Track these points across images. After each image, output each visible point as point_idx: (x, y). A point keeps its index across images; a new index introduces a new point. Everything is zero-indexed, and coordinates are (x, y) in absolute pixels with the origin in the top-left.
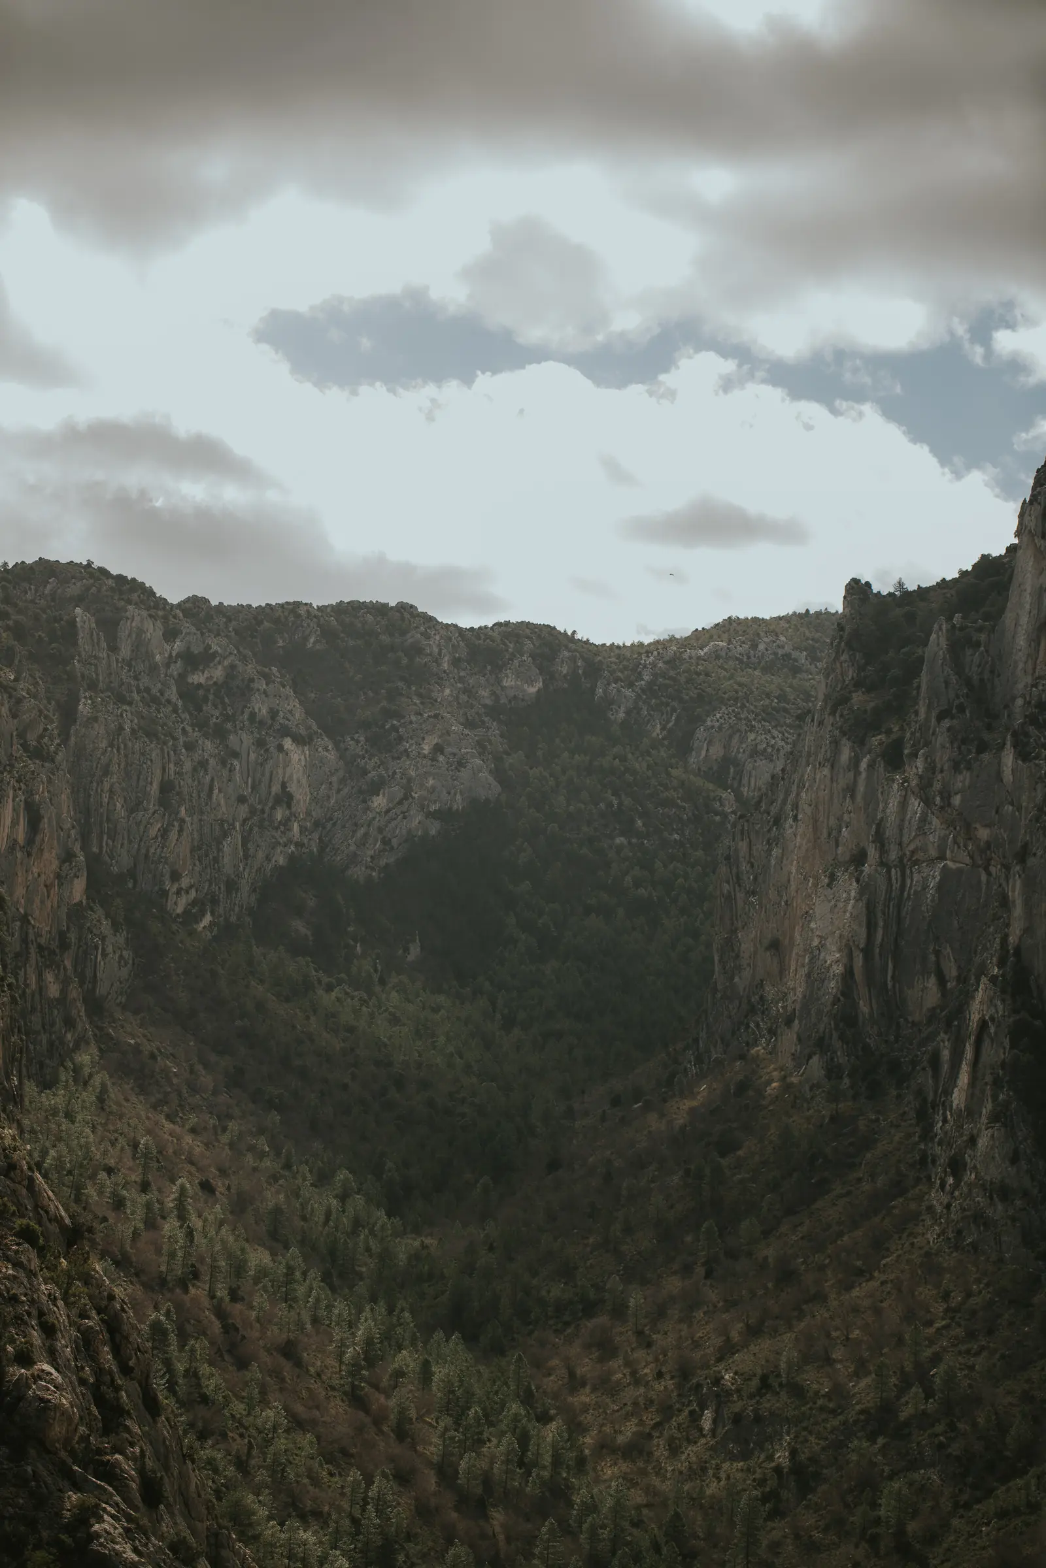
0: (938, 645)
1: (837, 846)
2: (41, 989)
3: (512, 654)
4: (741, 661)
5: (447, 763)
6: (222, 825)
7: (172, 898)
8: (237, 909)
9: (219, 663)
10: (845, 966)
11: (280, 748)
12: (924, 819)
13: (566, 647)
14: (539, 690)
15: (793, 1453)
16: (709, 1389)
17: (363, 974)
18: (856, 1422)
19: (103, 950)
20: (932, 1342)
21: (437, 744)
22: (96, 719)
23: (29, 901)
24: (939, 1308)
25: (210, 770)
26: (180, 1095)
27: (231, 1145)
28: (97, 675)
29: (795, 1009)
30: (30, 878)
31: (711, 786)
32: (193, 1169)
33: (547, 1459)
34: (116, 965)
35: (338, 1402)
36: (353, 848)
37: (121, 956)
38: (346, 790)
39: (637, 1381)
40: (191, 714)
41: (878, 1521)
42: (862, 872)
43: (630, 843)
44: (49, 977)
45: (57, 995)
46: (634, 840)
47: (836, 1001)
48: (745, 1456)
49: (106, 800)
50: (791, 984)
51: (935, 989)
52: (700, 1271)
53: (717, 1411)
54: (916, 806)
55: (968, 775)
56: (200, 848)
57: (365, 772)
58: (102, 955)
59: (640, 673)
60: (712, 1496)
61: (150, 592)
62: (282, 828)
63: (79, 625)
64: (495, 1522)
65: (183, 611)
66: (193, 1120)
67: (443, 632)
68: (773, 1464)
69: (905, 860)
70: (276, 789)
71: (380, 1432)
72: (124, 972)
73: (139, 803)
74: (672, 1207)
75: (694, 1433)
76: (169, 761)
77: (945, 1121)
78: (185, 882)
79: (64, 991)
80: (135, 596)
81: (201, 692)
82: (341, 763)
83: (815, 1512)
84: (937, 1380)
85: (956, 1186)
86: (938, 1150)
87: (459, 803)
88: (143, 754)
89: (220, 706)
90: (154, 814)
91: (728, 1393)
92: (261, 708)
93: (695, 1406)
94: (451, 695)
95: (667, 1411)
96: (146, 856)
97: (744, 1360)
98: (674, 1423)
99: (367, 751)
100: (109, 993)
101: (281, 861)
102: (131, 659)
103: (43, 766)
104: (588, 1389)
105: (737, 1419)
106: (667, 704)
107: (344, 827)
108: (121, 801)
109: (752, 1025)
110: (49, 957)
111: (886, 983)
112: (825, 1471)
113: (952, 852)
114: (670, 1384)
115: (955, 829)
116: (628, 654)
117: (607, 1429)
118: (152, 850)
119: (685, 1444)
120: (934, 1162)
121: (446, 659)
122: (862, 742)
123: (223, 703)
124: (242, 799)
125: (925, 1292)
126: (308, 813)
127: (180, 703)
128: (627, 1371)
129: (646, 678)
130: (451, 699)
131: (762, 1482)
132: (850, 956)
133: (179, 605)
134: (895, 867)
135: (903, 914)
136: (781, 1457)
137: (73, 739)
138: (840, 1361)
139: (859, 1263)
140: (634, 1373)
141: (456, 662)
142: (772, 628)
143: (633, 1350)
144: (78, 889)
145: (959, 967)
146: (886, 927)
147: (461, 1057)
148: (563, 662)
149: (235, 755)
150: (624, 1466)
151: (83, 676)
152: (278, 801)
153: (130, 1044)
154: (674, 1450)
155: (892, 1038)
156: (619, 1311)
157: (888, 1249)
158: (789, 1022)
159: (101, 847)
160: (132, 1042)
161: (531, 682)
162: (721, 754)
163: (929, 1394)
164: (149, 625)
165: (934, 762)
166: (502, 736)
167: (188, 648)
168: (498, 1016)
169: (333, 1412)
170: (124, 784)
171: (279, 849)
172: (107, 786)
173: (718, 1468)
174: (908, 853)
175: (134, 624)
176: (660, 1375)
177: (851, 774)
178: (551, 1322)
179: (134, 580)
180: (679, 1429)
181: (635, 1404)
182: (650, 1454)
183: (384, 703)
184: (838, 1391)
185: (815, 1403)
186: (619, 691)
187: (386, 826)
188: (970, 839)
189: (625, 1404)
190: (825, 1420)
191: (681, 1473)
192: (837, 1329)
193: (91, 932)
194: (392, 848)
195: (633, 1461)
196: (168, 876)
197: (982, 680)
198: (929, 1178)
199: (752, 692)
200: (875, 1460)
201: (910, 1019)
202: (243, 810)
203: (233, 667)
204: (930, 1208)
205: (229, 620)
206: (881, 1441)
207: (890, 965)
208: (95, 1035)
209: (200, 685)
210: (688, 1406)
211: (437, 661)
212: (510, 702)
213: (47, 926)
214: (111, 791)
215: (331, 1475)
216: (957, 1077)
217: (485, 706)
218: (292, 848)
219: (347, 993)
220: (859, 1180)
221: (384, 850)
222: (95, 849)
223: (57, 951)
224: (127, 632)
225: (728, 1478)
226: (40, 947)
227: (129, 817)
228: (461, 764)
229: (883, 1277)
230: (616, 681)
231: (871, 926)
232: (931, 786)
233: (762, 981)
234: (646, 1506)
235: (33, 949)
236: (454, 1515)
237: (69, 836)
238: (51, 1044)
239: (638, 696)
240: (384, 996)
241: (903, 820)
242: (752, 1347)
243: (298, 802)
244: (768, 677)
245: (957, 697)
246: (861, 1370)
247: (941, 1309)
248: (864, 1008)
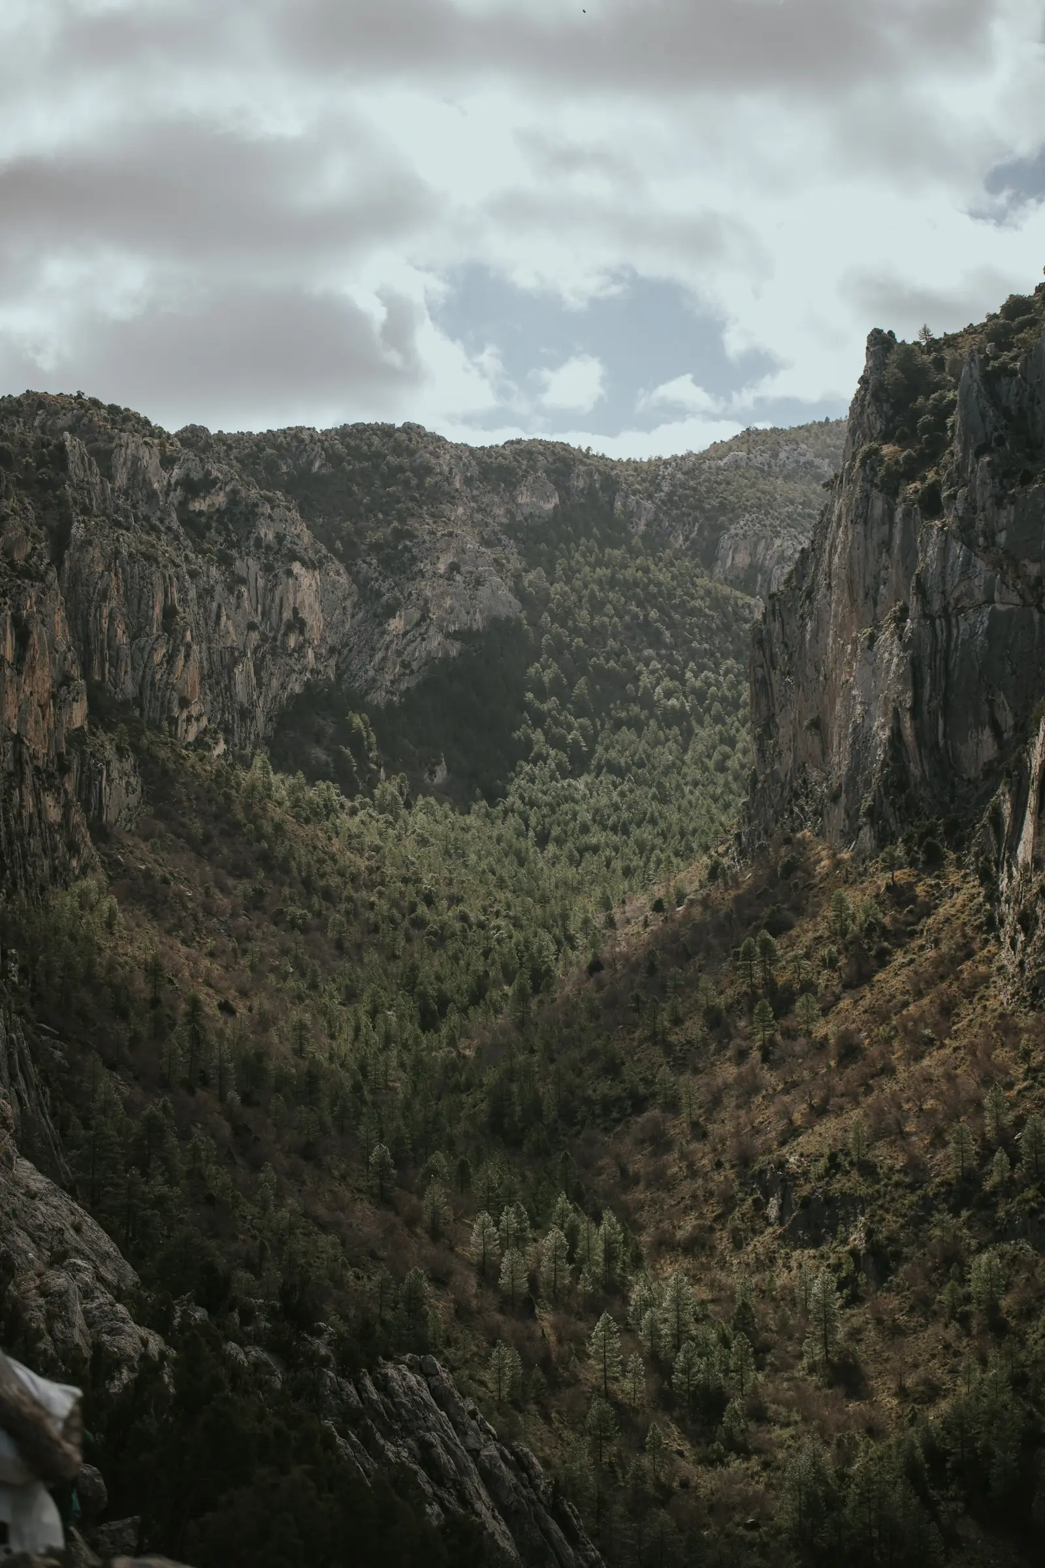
0: (971, 376)
1: (875, 604)
2: (40, 812)
3: (526, 471)
4: (762, 471)
5: (464, 582)
6: (232, 654)
7: (182, 726)
8: (252, 737)
9: (221, 489)
10: (892, 729)
11: (289, 573)
12: (967, 563)
13: (582, 462)
14: (556, 507)
15: (870, 1233)
16: (773, 1174)
17: (389, 797)
18: (936, 1195)
19: (108, 775)
20: (1013, 1105)
21: (452, 563)
22: (90, 543)
23: (22, 721)
24: (1019, 1071)
25: (217, 597)
26: (195, 919)
27: (253, 968)
28: (91, 500)
29: (840, 785)
30: (22, 696)
31: (738, 594)
32: (211, 991)
33: (599, 1256)
34: (124, 791)
35: (366, 1204)
36: (371, 673)
37: (128, 783)
38: (361, 615)
39: (693, 1173)
40: (193, 541)
41: (968, 1299)
42: (903, 629)
43: (658, 654)
44: (49, 800)
45: (59, 819)
46: (663, 652)
47: (885, 764)
48: (816, 1242)
49: (106, 626)
50: (836, 759)
51: (990, 740)
52: (756, 1055)
53: (783, 1197)
54: (958, 549)
55: (1012, 511)
56: (210, 677)
57: (379, 595)
58: (107, 780)
59: (659, 485)
60: (784, 1287)
61: (147, 422)
62: (296, 655)
63: (69, 448)
64: (545, 1324)
65: (180, 440)
66: (211, 943)
67: (453, 452)
68: (848, 1248)
69: (950, 609)
70: (287, 615)
71: (413, 1233)
72: (133, 799)
73: (141, 629)
74: (721, 993)
75: (760, 1224)
76: (172, 585)
77: (1011, 877)
78: (195, 710)
79: (66, 816)
80: (129, 425)
81: (203, 520)
82: (354, 586)
83: (898, 1294)
84: (1022, 1143)
85: (1026, 945)
86: (1004, 908)
87: (479, 623)
88: (142, 578)
89: (223, 533)
90: (157, 639)
91: (794, 1177)
92: (267, 533)
93: (758, 1194)
94: (465, 514)
95: (729, 1202)
96: (153, 684)
97: (808, 1142)
98: (737, 1214)
99: (380, 574)
100: (117, 821)
101: (298, 689)
102: (128, 488)
103: (32, 586)
104: (641, 1186)
105: (806, 1203)
106: (689, 515)
107: (360, 652)
108: (122, 626)
109: (796, 809)
110: (48, 779)
111: (937, 743)
112: (905, 1250)
113: (1000, 593)
114: (731, 1174)
115: (1002, 568)
116: (645, 467)
117: (665, 1225)
118: (158, 677)
119: (750, 1235)
120: (1002, 922)
121: (458, 477)
122: (895, 493)
123: (227, 529)
124: (252, 627)
125: (1002, 1055)
126: (323, 639)
127: (182, 531)
128: (684, 1164)
129: (666, 489)
130: (464, 518)
131: (836, 1268)
132: (897, 716)
133: (176, 435)
134: (940, 617)
135: (951, 665)
136: (857, 1238)
137: (67, 564)
138: (915, 1133)
139: (927, 1032)
140: (690, 1166)
141: (468, 481)
142: (792, 436)
143: (688, 1142)
144: (78, 714)
145: (1016, 715)
146: (933, 680)
147: (494, 874)
148: (578, 476)
149: (243, 581)
150: (686, 1263)
151: (75, 502)
152: (290, 627)
153: (140, 870)
154: (738, 1244)
155: (947, 798)
156: (672, 1106)
157: (958, 1015)
158: (835, 798)
159: (103, 675)
160: (143, 867)
161: (547, 498)
162: (748, 560)
163: (1014, 1159)
164: (144, 453)
165: (974, 501)
166: (519, 553)
167: (188, 475)
168: (531, 833)
169: (360, 1214)
170: (124, 610)
171: (294, 676)
172: (106, 612)
173: (788, 1257)
174: (952, 601)
175: (129, 451)
176: (719, 1165)
177: (886, 527)
178: (599, 1121)
179: (127, 410)
180: (743, 1220)
181: (694, 1197)
182: (713, 1248)
183: (395, 524)
184: (915, 1167)
185: (890, 1179)
186: (638, 503)
187: (405, 649)
188: (1018, 577)
189: (683, 1198)
190: (903, 1196)
191: (748, 1265)
192: (908, 1101)
193: (94, 757)
194: (412, 672)
195: (695, 1257)
196: (176, 703)
197: (1020, 409)
198: (997, 938)
199: (775, 499)
200: (959, 1234)
201: (965, 776)
202: (255, 636)
203: (235, 492)
204: (1001, 968)
205: (230, 448)
206: (965, 1214)
207: (941, 722)
208: (103, 862)
209: (201, 513)
210: (751, 1195)
211: (448, 480)
212: (526, 519)
213: (43, 748)
214: (111, 617)
215: (358, 1278)
216: (1021, 830)
217: (500, 524)
218: (308, 675)
219: (371, 816)
220: (922, 948)
221: (404, 674)
222: (97, 678)
223: (57, 774)
224: (122, 460)
225: (800, 1266)
226: (37, 769)
227: (131, 644)
228: (479, 582)
229: (956, 1044)
230: (635, 493)
231: (917, 685)
232: (973, 527)
233: (804, 764)
234: (713, 1301)
235: (29, 771)
236: (499, 1317)
237: (65, 659)
238: (54, 869)
239: (659, 508)
240: (411, 819)
241: (944, 567)
242: (817, 1128)
243: (312, 628)
244: (791, 485)
245: (996, 429)
246: (938, 1140)
247: (1021, 1070)
248: (915, 770)
